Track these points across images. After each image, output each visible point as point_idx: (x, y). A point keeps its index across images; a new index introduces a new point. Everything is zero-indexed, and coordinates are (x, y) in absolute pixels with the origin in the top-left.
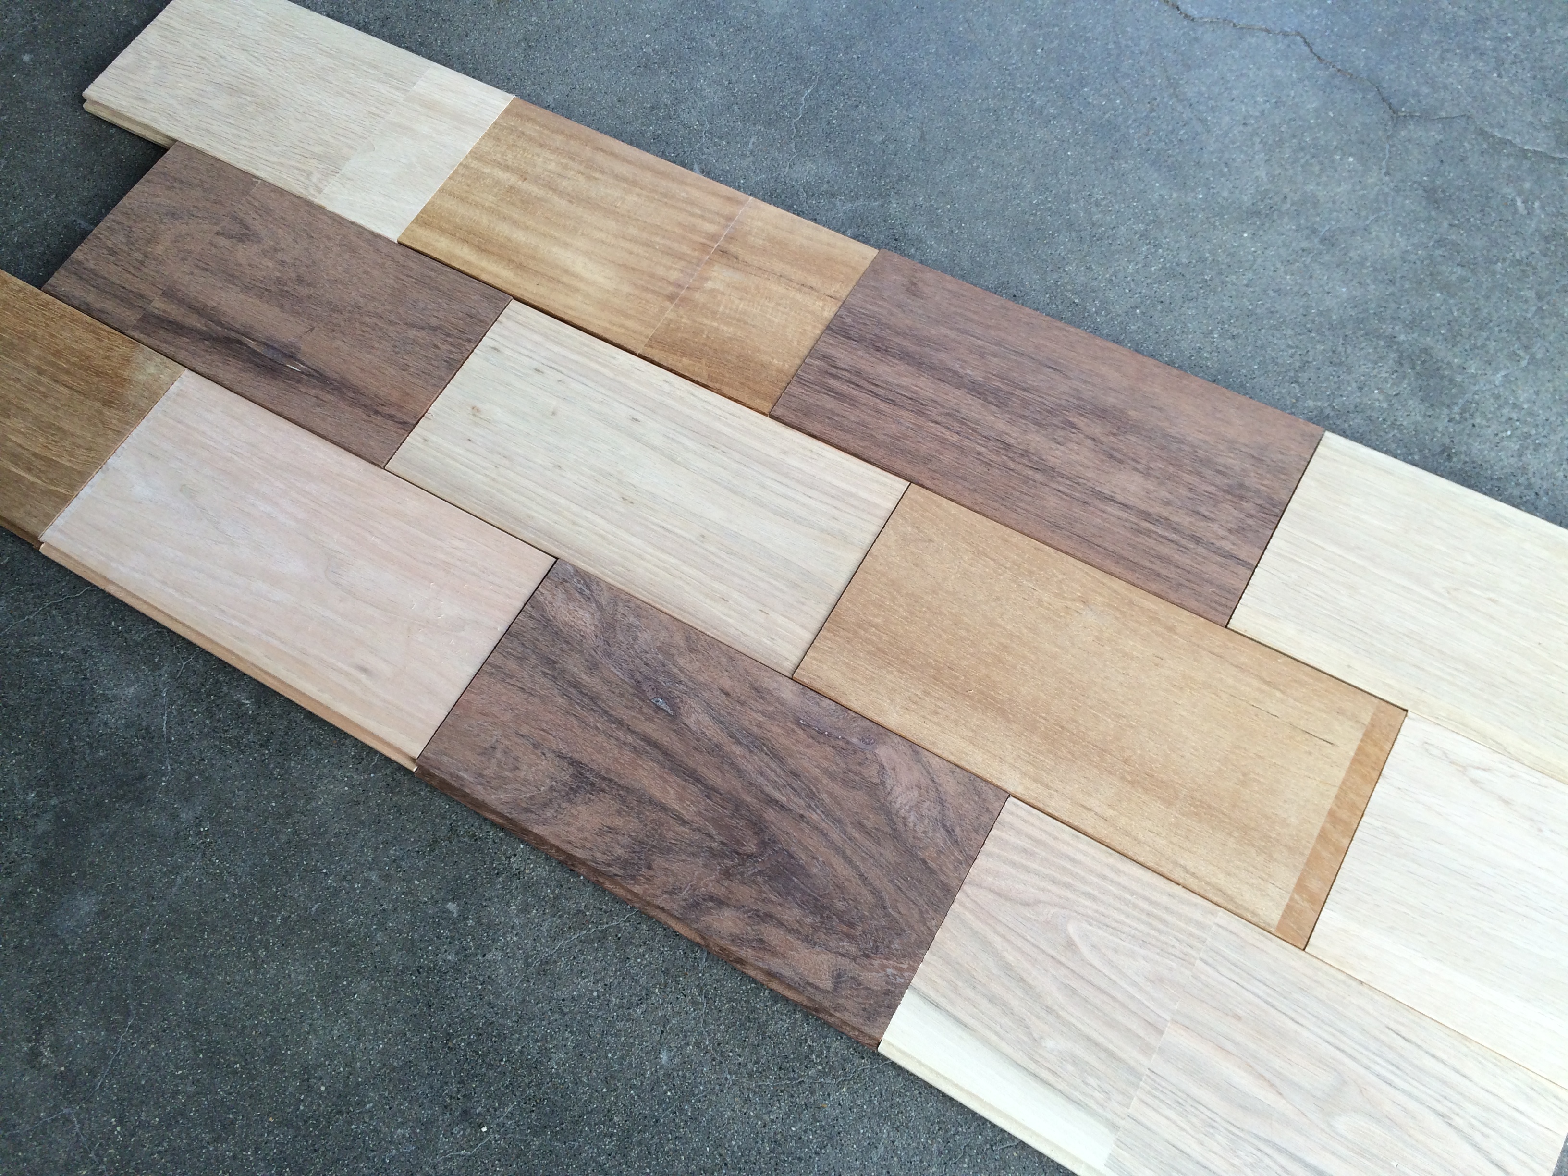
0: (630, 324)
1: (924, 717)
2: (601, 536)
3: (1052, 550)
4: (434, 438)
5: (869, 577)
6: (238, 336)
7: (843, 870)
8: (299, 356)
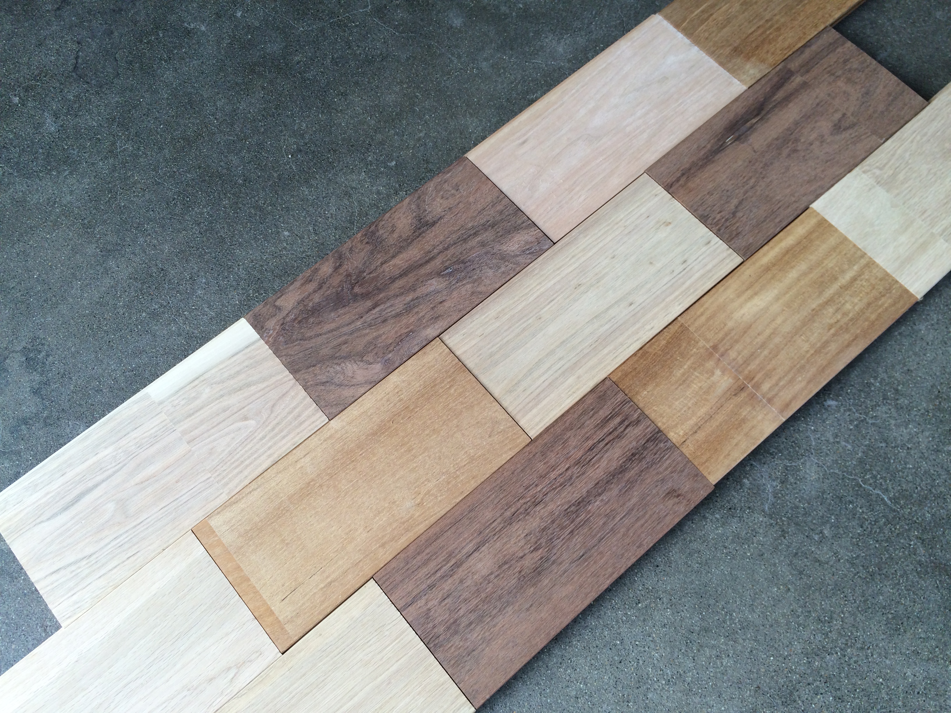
0: (703, 319)
1: (388, 394)
2: (561, 267)
3: (458, 501)
4: (657, 199)
5: (480, 395)
6: (762, 115)
7: (327, 327)
8: (737, 142)
